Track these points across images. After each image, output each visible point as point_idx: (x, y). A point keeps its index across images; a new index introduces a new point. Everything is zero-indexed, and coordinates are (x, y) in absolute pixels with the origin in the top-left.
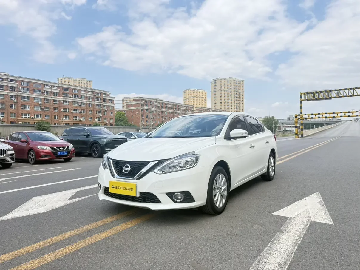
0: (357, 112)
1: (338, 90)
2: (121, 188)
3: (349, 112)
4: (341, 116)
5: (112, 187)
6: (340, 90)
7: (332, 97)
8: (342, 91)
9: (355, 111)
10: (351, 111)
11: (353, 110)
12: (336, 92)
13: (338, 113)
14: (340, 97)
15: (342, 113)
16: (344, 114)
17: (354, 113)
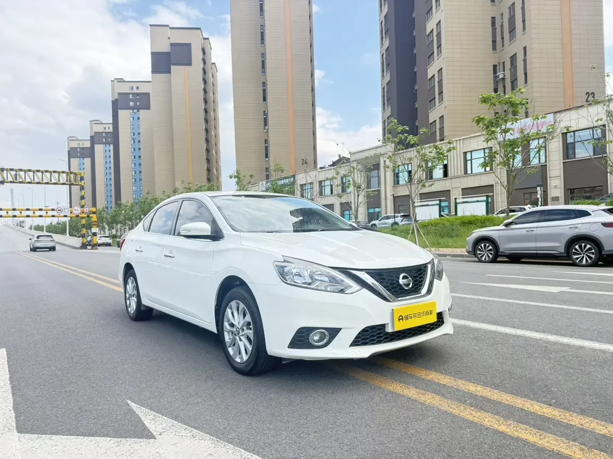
0: (53, 210)
1: (16, 171)
2: (415, 315)
3: (41, 210)
4: (28, 216)
5: (399, 320)
6: (21, 170)
7: (6, 180)
8: (24, 172)
9: (50, 208)
10: (43, 208)
11: (47, 207)
12: (13, 173)
13: (22, 210)
14: (20, 182)
15: (28, 210)
16: (32, 212)
17: (48, 212)
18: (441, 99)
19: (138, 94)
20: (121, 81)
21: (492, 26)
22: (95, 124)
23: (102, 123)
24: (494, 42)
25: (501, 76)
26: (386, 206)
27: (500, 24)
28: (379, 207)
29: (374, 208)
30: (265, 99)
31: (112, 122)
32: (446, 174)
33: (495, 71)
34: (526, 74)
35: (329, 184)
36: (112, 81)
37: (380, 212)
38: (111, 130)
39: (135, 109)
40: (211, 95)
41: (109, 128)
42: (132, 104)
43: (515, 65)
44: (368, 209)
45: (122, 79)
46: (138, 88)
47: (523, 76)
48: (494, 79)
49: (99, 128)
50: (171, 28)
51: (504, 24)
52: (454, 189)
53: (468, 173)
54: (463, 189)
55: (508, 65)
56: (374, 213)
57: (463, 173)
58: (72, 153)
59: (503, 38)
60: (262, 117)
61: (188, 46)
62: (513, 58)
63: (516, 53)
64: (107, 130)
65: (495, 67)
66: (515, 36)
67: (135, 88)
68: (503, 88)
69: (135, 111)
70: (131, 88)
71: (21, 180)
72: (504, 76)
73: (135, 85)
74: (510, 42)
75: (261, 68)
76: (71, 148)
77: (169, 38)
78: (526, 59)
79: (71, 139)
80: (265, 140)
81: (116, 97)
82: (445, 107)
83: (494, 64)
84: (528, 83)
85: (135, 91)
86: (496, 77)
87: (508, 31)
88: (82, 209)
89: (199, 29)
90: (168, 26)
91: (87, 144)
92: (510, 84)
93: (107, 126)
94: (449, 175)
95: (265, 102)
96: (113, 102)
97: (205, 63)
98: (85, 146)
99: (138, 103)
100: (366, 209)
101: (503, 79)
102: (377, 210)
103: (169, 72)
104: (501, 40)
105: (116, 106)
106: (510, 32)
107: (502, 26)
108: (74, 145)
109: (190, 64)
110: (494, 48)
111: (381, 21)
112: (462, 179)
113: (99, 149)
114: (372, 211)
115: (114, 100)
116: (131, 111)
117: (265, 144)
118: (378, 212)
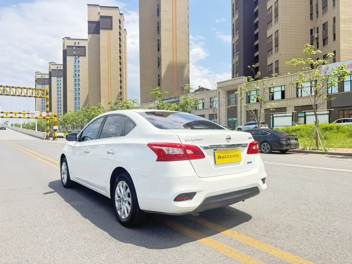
0: (28, 113)
1: (3, 87)
4: (11, 117)
6: (7, 87)
8: (9, 88)
10: (22, 112)
11: (24, 111)
13: (8, 113)
14: (7, 95)
15: (11, 113)
16: (15, 114)
17: (25, 115)
18: (277, 51)
19: (79, 47)
20: (68, 38)
21: (311, 5)
22: (52, 64)
23: (56, 64)
24: (311, 14)
25: (316, 36)
26: (241, 117)
27: (316, 3)
28: (236, 117)
29: (232, 118)
30: (159, 50)
31: (62, 64)
32: (283, 97)
33: (311, 33)
34: (334, 35)
35: (202, 102)
36: (63, 38)
37: (236, 120)
38: (62, 68)
39: (77, 56)
40: (124, 48)
41: (60, 67)
42: (75, 53)
43: (326, 29)
44: (228, 118)
45: (70, 38)
46: (79, 43)
47: (332, 36)
48: (311, 38)
49: (55, 67)
50: (100, 7)
51: (318, 3)
52: (288, 107)
53: (299, 96)
54: (295, 107)
55: (321, 30)
56: (232, 121)
57: (295, 96)
58: (38, 81)
59: (317, 12)
60: (157, 61)
61: (110, 18)
62: (325, 25)
63: (327, 22)
64: (59, 68)
65: (311, 30)
66: (327, 10)
67: (77, 43)
68: (316, 44)
69: (77, 57)
70: (75, 43)
71: (7, 93)
72: (318, 36)
73: (77, 42)
74: (323, 14)
75: (157, 30)
76: (37, 79)
77: (99, 13)
78: (335, 25)
79: (37, 73)
80: (158, 75)
81: (66, 48)
82: (280, 55)
83: (311, 29)
84: (336, 40)
85: (77, 45)
86: (312, 37)
87: (321, 8)
88: (48, 113)
89: (118, 7)
90: (98, 5)
91: (47, 77)
92: (322, 41)
93: (59, 66)
94: (286, 97)
95: (158, 52)
96: (63, 51)
97: (120, 29)
98: (46, 77)
99: (79, 52)
100: (227, 119)
101: (317, 38)
102: (234, 119)
103: (99, 33)
104: (316, 13)
105: (65, 54)
106: (323, 8)
107: (317, 5)
108: (39, 77)
109: (111, 29)
110: (311, 19)
111: (233, 4)
112: (295, 100)
113: (54, 80)
114: (230, 119)
115: (64, 50)
116: (74, 57)
117: (158, 77)
118: (235, 121)
